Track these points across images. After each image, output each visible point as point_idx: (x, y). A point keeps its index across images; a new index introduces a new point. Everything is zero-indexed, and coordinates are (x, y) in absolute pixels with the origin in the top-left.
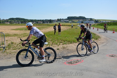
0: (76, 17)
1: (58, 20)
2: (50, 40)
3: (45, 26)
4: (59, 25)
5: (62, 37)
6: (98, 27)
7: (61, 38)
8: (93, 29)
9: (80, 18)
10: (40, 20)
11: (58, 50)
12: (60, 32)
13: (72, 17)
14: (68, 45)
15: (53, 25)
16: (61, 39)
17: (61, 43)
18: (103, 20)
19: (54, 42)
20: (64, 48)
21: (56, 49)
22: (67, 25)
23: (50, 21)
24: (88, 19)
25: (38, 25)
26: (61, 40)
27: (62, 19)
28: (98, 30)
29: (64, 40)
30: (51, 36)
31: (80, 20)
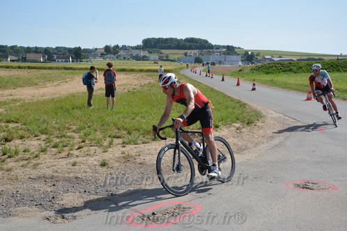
0: (176, 40)
1: (107, 49)
2: (74, 128)
3: (56, 71)
4: (107, 68)
5: (121, 116)
6: (253, 78)
7: (119, 119)
8: (238, 84)
9: (188, 44)
10: (37, 50)
11: (104, 169)
12: (113, 96)
13: (160, 40)
14: (143, 145)
15: (86, 69)
16: (115, 125)
17: (116, 141)
18: (273, 53)
19: (90, 137)
20: (127, 158)
21: (96, 163)
22: (141, 71)
23: (77, 54)
24: (218, 47)
25: (25, 68)
26: (119, 129)
27: (124, 48)
28: (254, 89)
29: (127, 126)
30: (78, 113)
31: (189, 51)
